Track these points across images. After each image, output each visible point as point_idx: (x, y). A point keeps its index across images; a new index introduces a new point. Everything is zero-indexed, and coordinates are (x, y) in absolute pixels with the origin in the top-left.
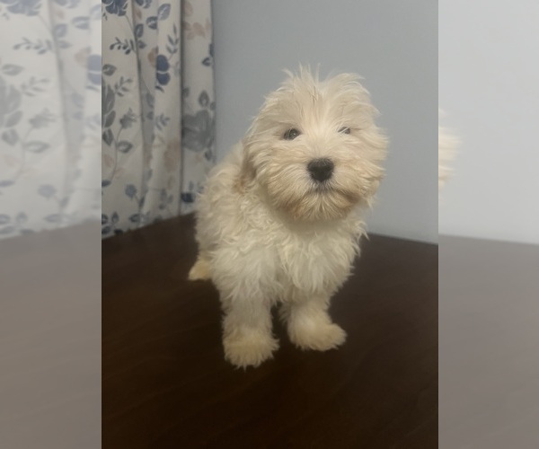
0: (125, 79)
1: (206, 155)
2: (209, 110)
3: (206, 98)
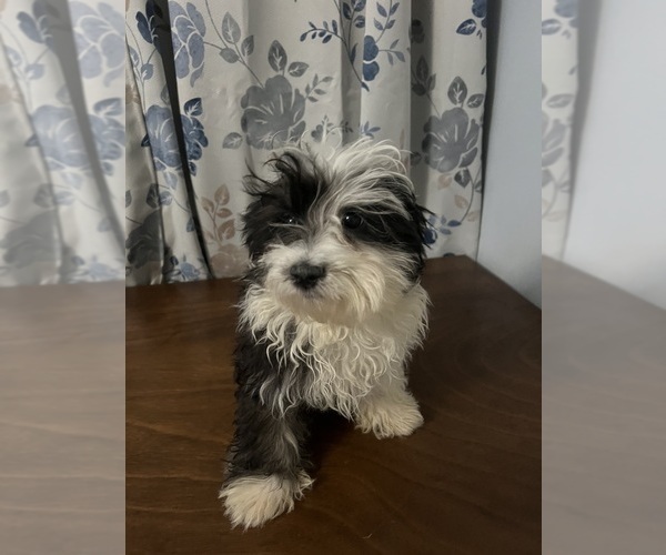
0: (320, 79)
1: (458, 178)
2: (465, 108)
3: (463, 87)
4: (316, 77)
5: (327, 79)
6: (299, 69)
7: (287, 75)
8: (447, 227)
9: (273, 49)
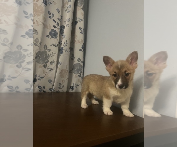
1: (79, 76)
2: (80, 63)
3: (80, 59)
4: (53, 52)
5: (55, 53)
6: (50, 50)
7: (47, 51)
8: (76, 86)
9: (45, 46)
